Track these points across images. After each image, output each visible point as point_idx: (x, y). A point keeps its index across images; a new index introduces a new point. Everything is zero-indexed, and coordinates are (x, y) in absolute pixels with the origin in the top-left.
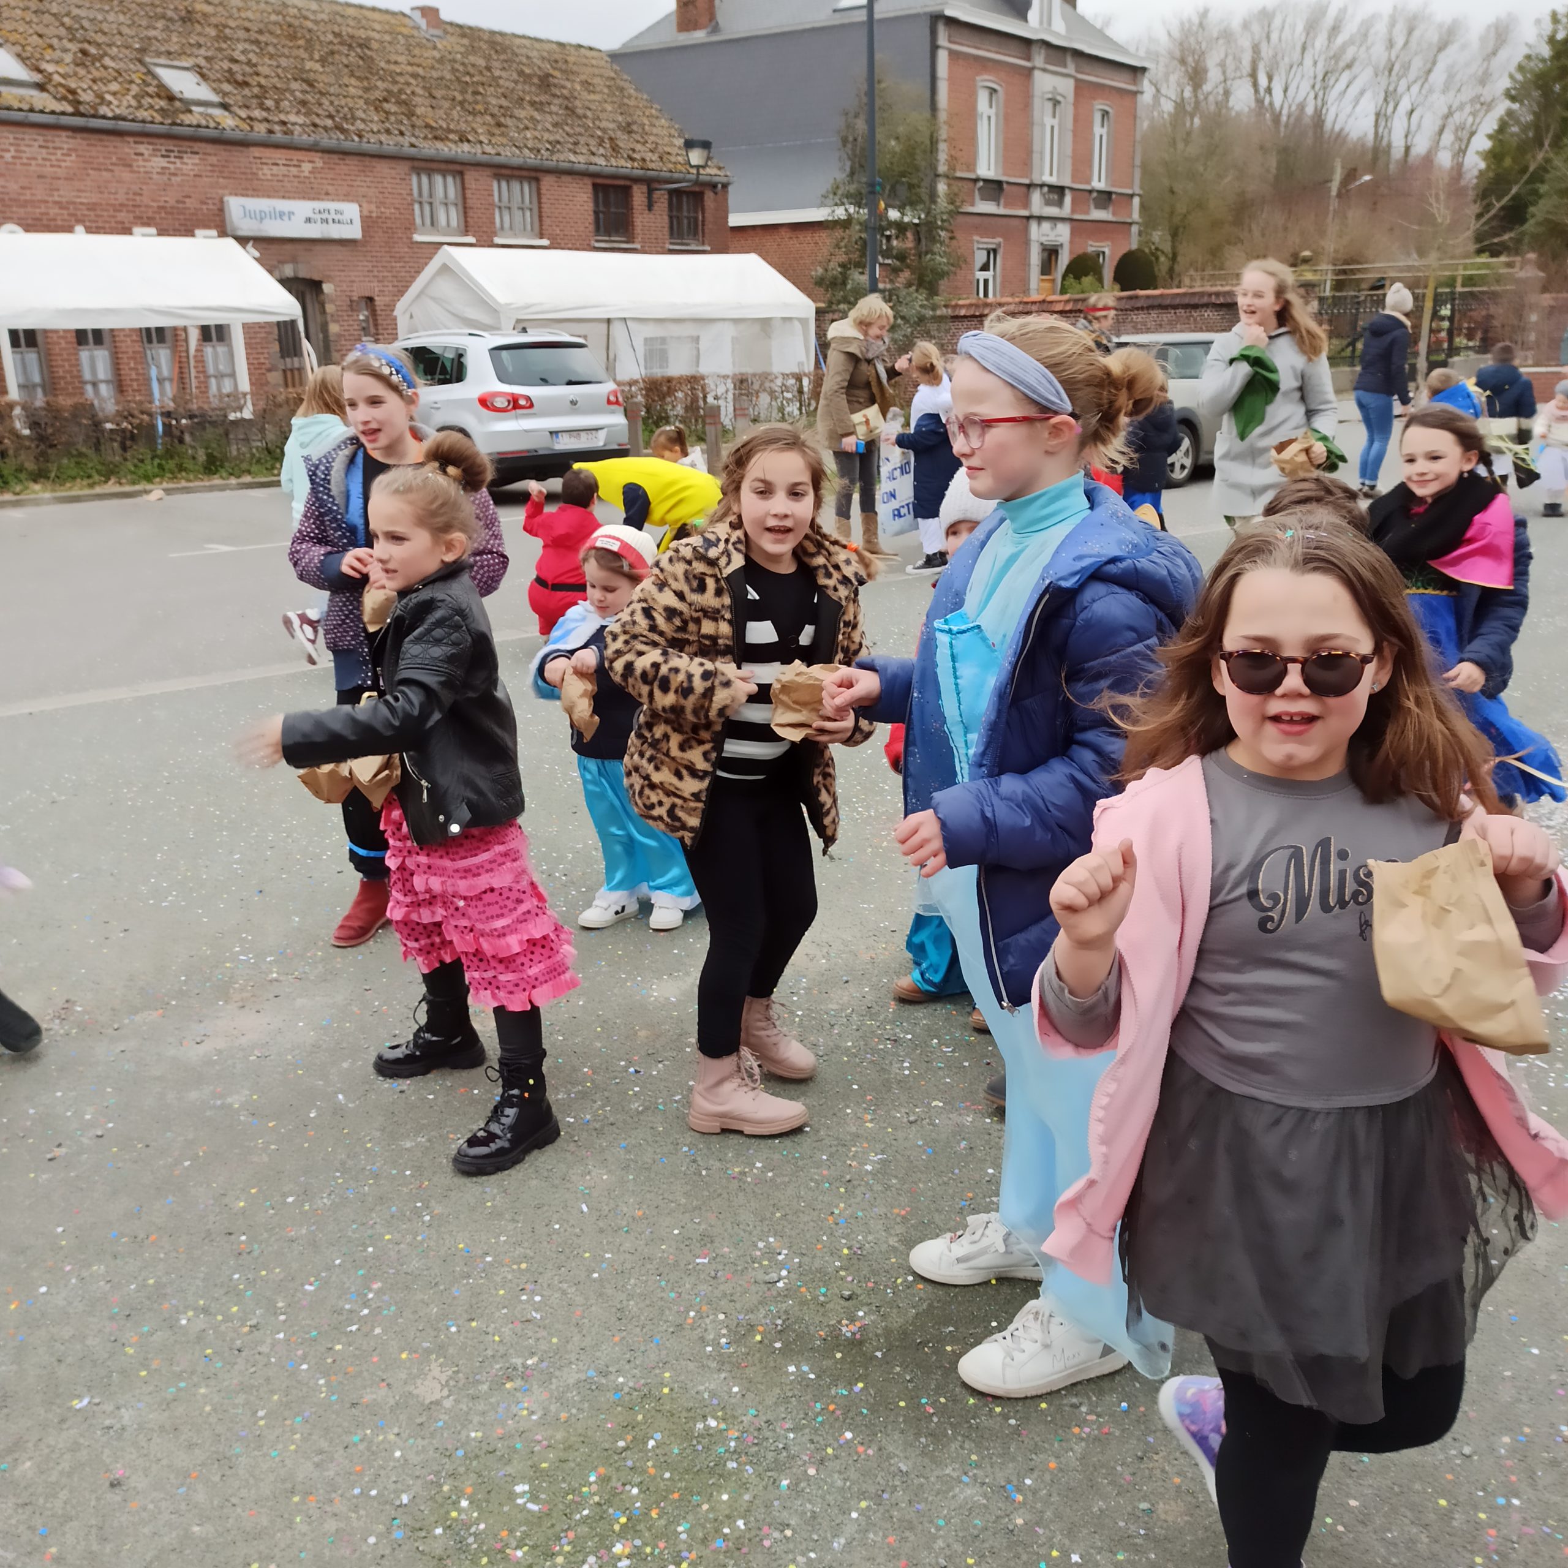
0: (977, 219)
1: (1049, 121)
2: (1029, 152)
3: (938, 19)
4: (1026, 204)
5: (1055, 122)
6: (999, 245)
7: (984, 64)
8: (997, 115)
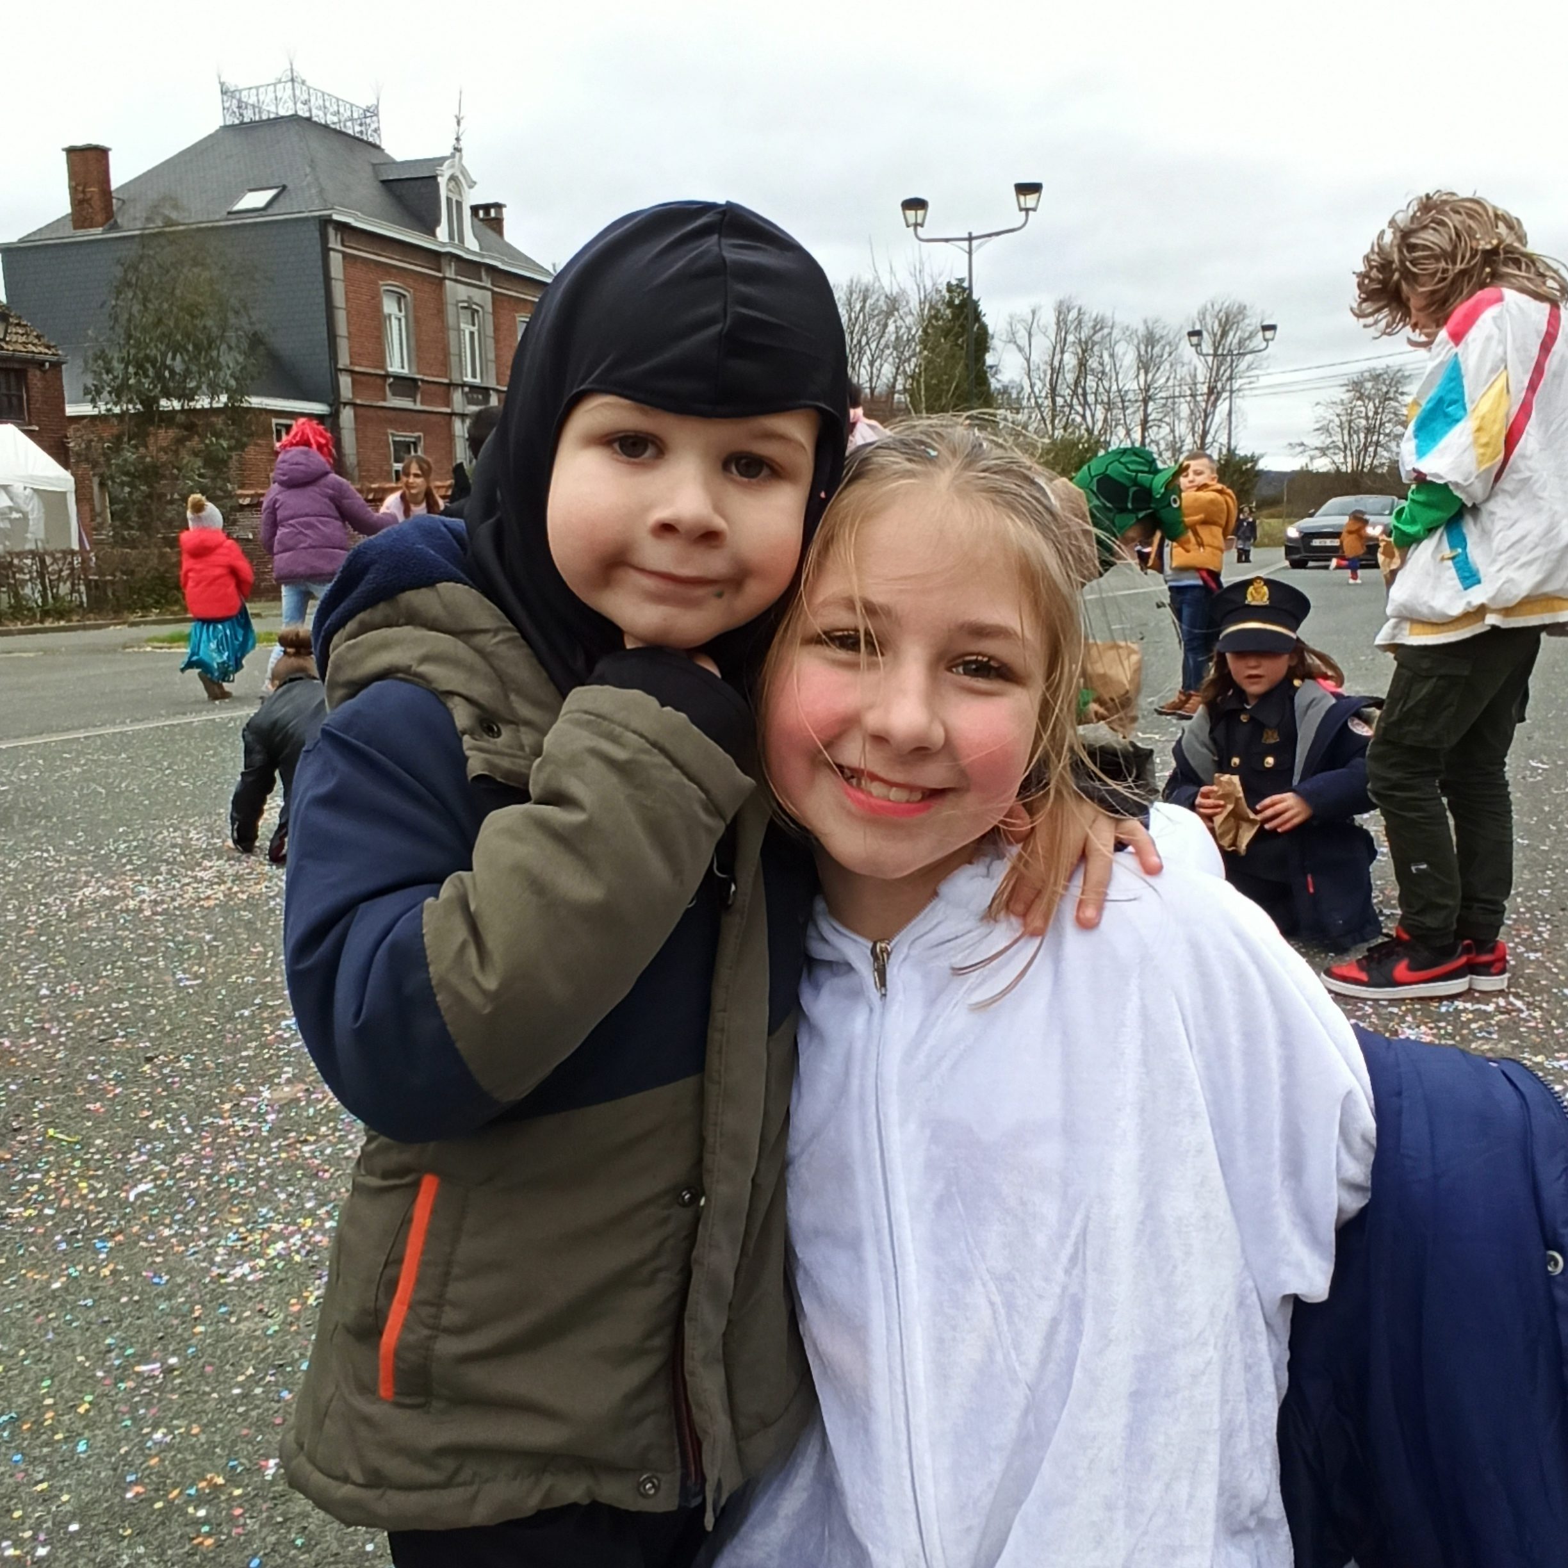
0: (392, 414)
1: (467, 328)
2: (446, 353)
3: (325, 222)
4: (448, 402)
5: (475, 329)
6: (419, 438)
7: (388, 270)
8: (406, 317)
